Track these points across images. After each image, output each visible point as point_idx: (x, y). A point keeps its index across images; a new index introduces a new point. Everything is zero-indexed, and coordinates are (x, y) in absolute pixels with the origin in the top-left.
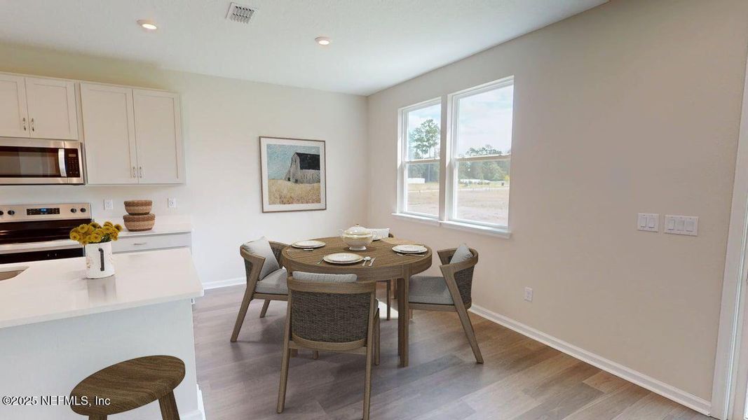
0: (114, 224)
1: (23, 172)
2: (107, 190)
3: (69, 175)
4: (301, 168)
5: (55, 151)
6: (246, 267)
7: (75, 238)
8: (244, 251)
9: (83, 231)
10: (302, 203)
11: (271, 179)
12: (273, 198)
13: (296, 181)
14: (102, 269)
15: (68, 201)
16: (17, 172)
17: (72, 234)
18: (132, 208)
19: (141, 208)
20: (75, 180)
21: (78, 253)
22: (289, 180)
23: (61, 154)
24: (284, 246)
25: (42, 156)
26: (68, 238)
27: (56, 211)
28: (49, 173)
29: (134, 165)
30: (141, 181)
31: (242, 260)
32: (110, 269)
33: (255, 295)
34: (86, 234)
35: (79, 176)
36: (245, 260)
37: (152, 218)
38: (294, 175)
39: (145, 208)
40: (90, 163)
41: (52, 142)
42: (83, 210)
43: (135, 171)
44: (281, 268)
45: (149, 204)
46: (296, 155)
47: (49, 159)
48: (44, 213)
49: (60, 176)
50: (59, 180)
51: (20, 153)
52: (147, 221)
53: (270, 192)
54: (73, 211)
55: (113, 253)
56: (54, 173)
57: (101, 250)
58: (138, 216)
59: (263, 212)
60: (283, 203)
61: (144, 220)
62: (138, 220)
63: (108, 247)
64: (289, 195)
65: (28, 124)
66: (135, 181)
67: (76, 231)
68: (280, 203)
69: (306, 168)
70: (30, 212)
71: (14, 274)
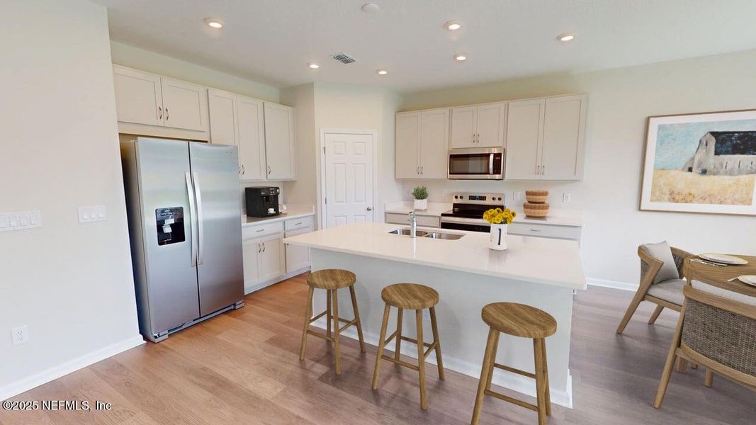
0: (512, 211)
1: (470, 171)
2: (516, 183)
3: (494, 173)
4: (717, 153)
5: (488, 155)
6: (642, 268)
7: (486, 218)
8: (642, 251)
9: (491, 214)
10: (711, 203)
11: (660, 169)
12: (657, 193)
13: (704, 172)
14: (499, 244)
15: (492, 191)
16: (467, 172)
17: (485, 215)
18: (531, 197)
19: (538, 197)
20: (497, 176)
21: (486, 229)
22: (690, 170)
23: (492, 157)
24: (688, 255)
25: (481, 159)
26: (482, 218)
27: (483, 198)
28: (483, 172)
29: (539, 163)
30: (543, 178)
31: (638, 259)
32: (503, 246)
33: (646, 296)
34: (493, 216)
35: (500, 174)
36: (642, 260)
37: (547, 207)
38: (700, 164)
39: (541, 197)
40: (508, 165)
41: (487, 149)
42: (500, 199)
43: (540, 169)
44: (681, 277)
45: (545, 194)
46: (709, 135)
47: (484, 162)
48: (477, 199)
49: (489, 173)
50: (488, 176)
51: (470, 158)
52: (542, 209)
53: (654, 185)
54: (494, 199)
55: (508, 234)
56: (486, 171)
57: (500, 230)
58: (535, 205)
59: (640, 210)
60: (674, 200)
61: (539, 208)
62: (535, 208)
63: (504, 227)
64: (686, 191)
65: (476, 138)
66: (538, 177)
67: (487, 214)
68: (669, 200)
69: (727, 153)
70: (472, 198)
71: (458, 237)
